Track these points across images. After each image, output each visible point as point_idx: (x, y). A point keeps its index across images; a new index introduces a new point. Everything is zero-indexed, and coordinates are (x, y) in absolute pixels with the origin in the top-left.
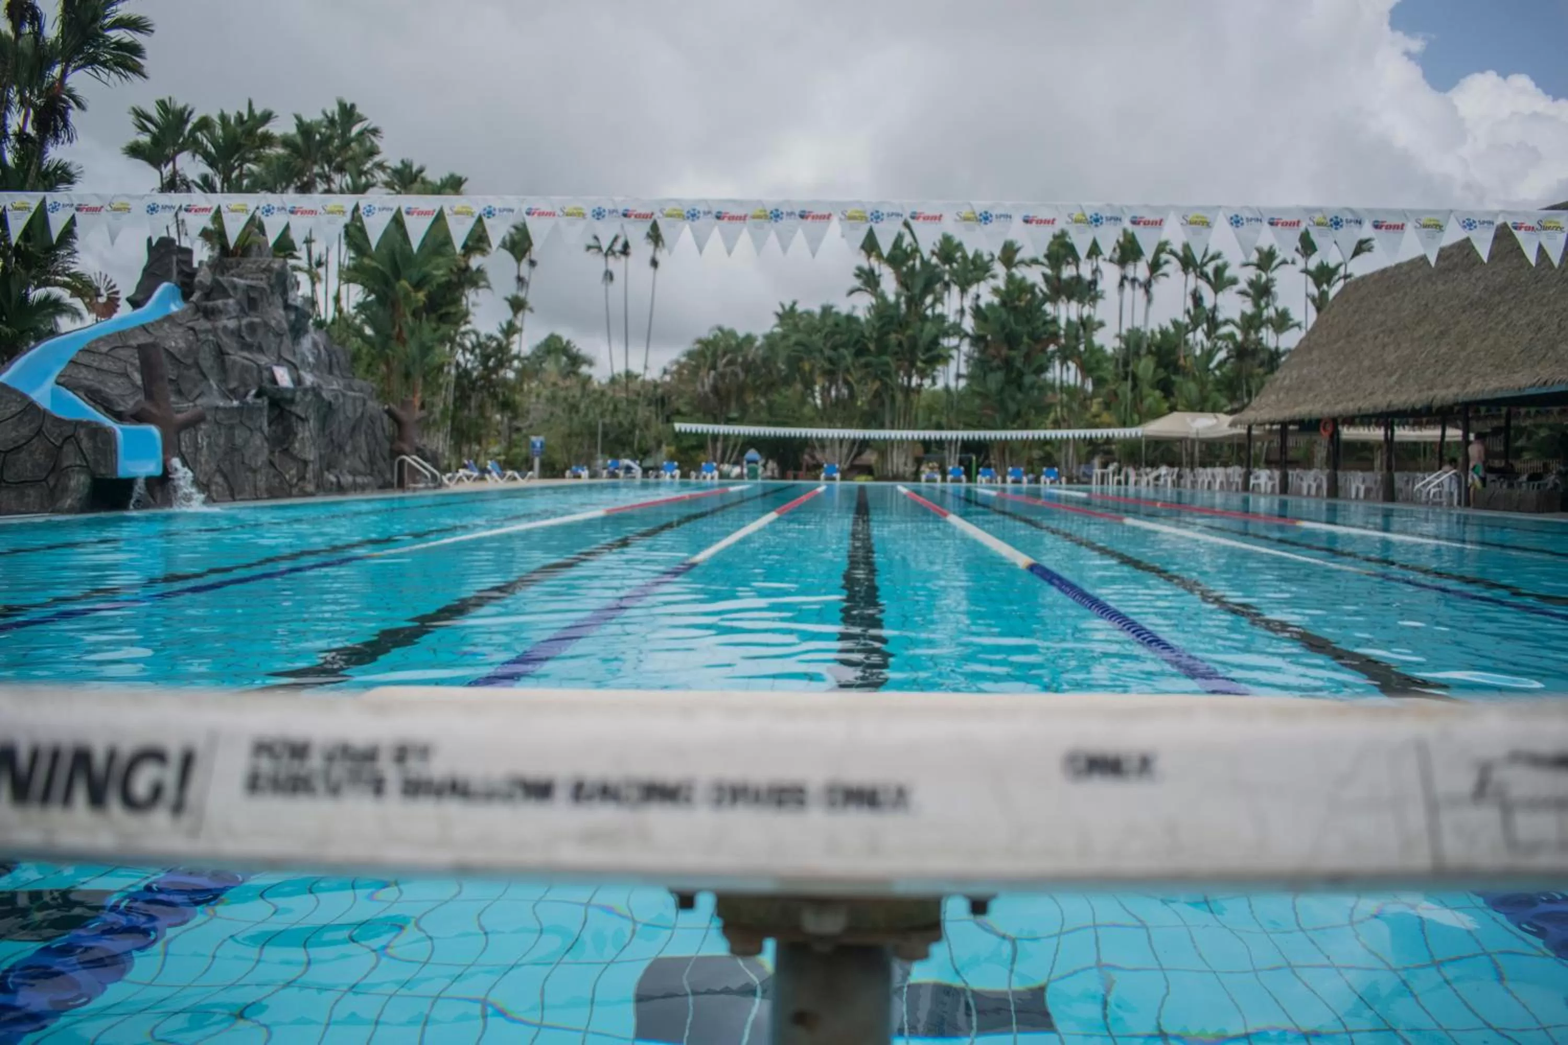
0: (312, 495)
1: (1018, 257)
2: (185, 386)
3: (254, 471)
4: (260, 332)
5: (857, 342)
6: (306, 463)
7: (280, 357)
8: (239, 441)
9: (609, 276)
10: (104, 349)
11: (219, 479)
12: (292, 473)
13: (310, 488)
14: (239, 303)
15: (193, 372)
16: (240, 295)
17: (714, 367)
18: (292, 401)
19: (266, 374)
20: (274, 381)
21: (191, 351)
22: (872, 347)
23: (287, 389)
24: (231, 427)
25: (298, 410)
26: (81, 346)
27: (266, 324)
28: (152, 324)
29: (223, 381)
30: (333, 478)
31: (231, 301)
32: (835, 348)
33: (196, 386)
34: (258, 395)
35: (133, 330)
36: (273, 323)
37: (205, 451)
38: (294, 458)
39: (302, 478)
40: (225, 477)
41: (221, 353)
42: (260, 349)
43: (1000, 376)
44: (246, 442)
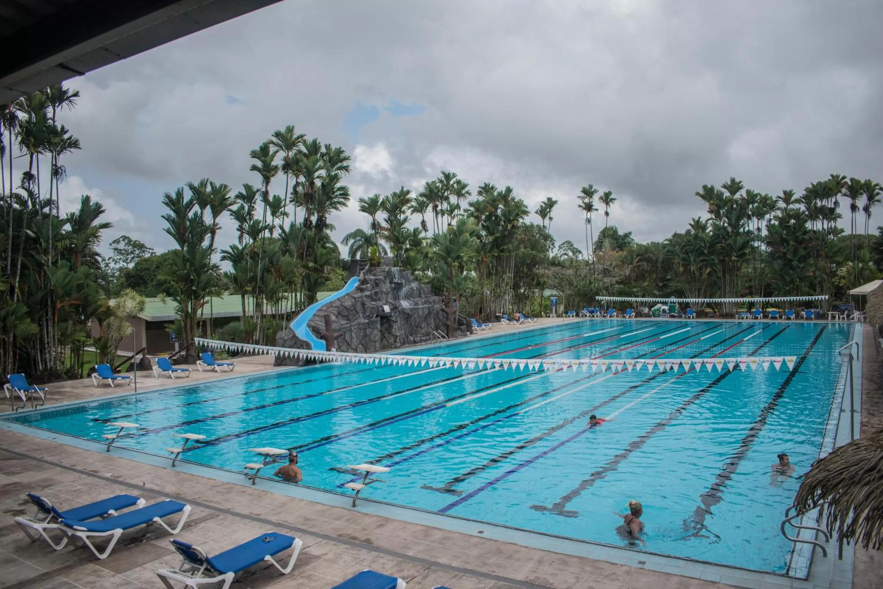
0: (399, 347)
1: (793, 198)
2: (350, 317)
3: (375, 342)
4: (379, 294)
5: (698, 249)
6: (396, 336)
7: (387, 301)
8: (368, 333)
9: (589, 221)
10: (324, 309)
11: (361, 346)
12: (392, 340)
13: (398, 345)
14: (372, 285)
15: (354, 312)
16: (372, 282)
17: (632, 264)
18: (391, 316)
19: (380, 309)
20: (383, 310)
21: (354, 305)
22: (706, 251)
23: (388, 313)
24: (365, 329)
25: (393, 319)
26: (318, 308)
27: (382, 291)
28: (341, 297)
29: (364, 312)
30: (412, 339)
31: (369, 285)
32: (687, 253)
33: (354, 316)
34: (377, 316)
35: (335, 300)
36: (384, 290)
37: (355, 338)
38: (392, 335)
39: (395, 342)
40: (363, 345)
41: (363, 304)
42: (379, 300)
43: (780, 262)
44: (371, 333)
